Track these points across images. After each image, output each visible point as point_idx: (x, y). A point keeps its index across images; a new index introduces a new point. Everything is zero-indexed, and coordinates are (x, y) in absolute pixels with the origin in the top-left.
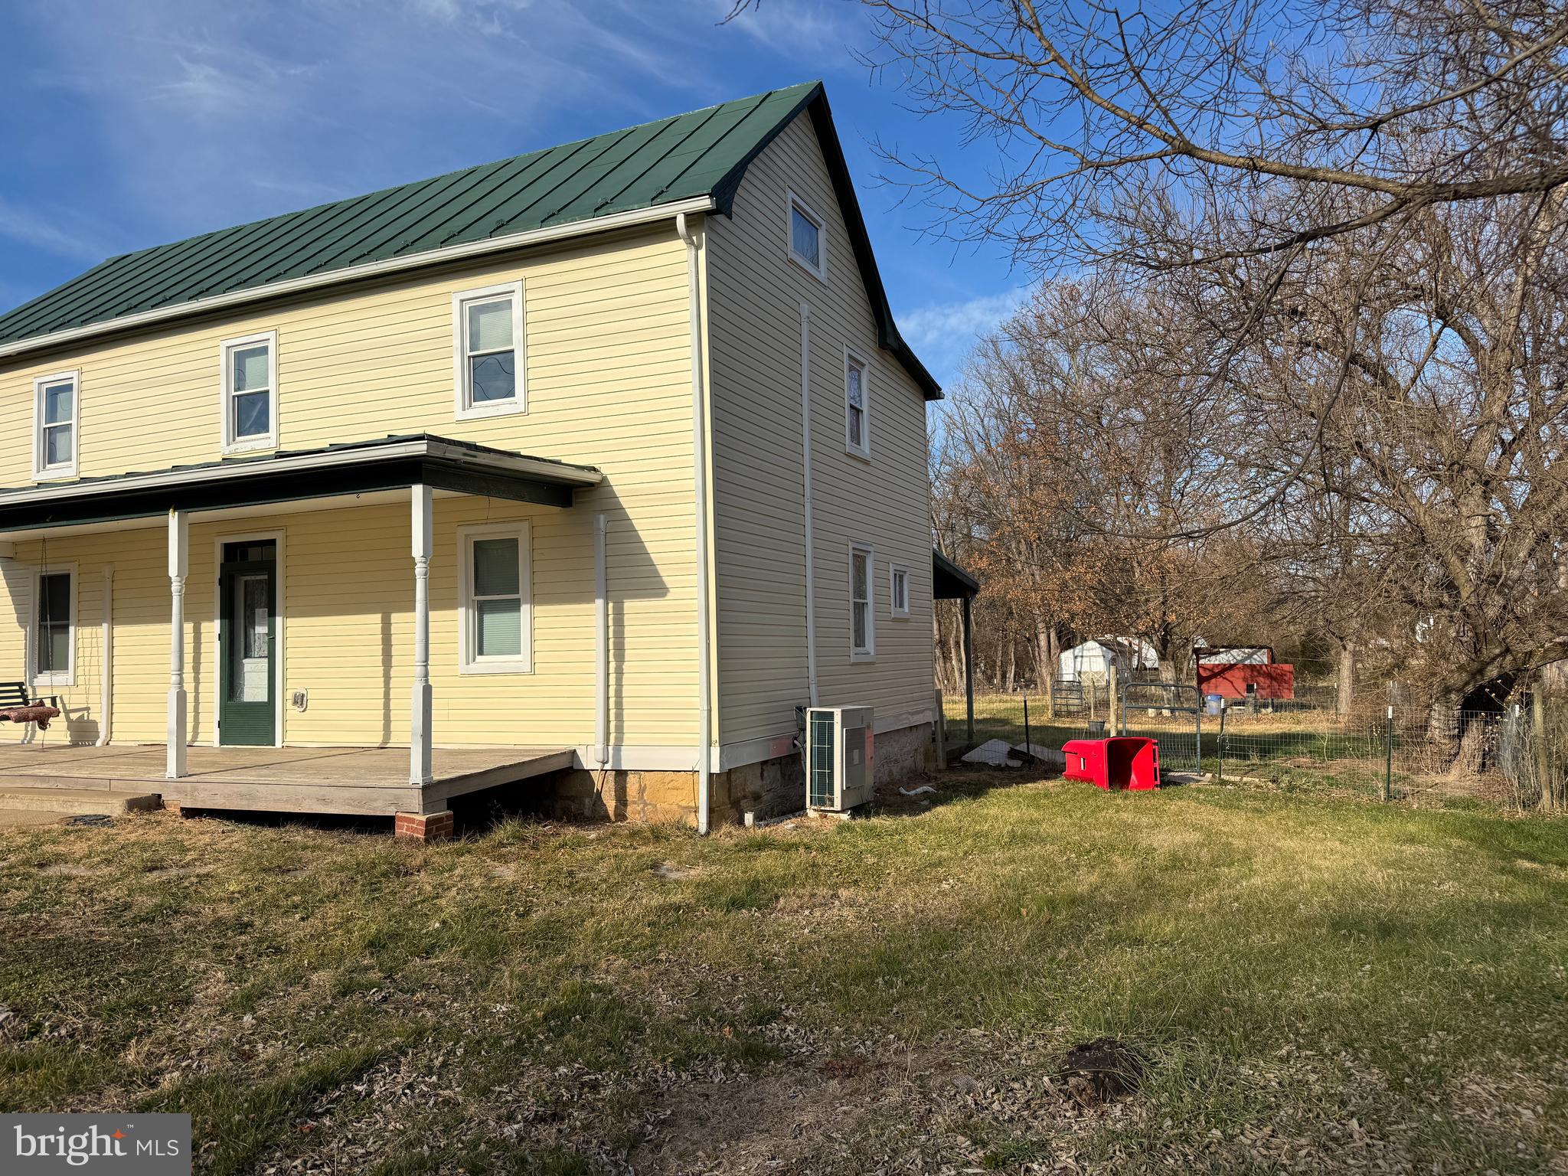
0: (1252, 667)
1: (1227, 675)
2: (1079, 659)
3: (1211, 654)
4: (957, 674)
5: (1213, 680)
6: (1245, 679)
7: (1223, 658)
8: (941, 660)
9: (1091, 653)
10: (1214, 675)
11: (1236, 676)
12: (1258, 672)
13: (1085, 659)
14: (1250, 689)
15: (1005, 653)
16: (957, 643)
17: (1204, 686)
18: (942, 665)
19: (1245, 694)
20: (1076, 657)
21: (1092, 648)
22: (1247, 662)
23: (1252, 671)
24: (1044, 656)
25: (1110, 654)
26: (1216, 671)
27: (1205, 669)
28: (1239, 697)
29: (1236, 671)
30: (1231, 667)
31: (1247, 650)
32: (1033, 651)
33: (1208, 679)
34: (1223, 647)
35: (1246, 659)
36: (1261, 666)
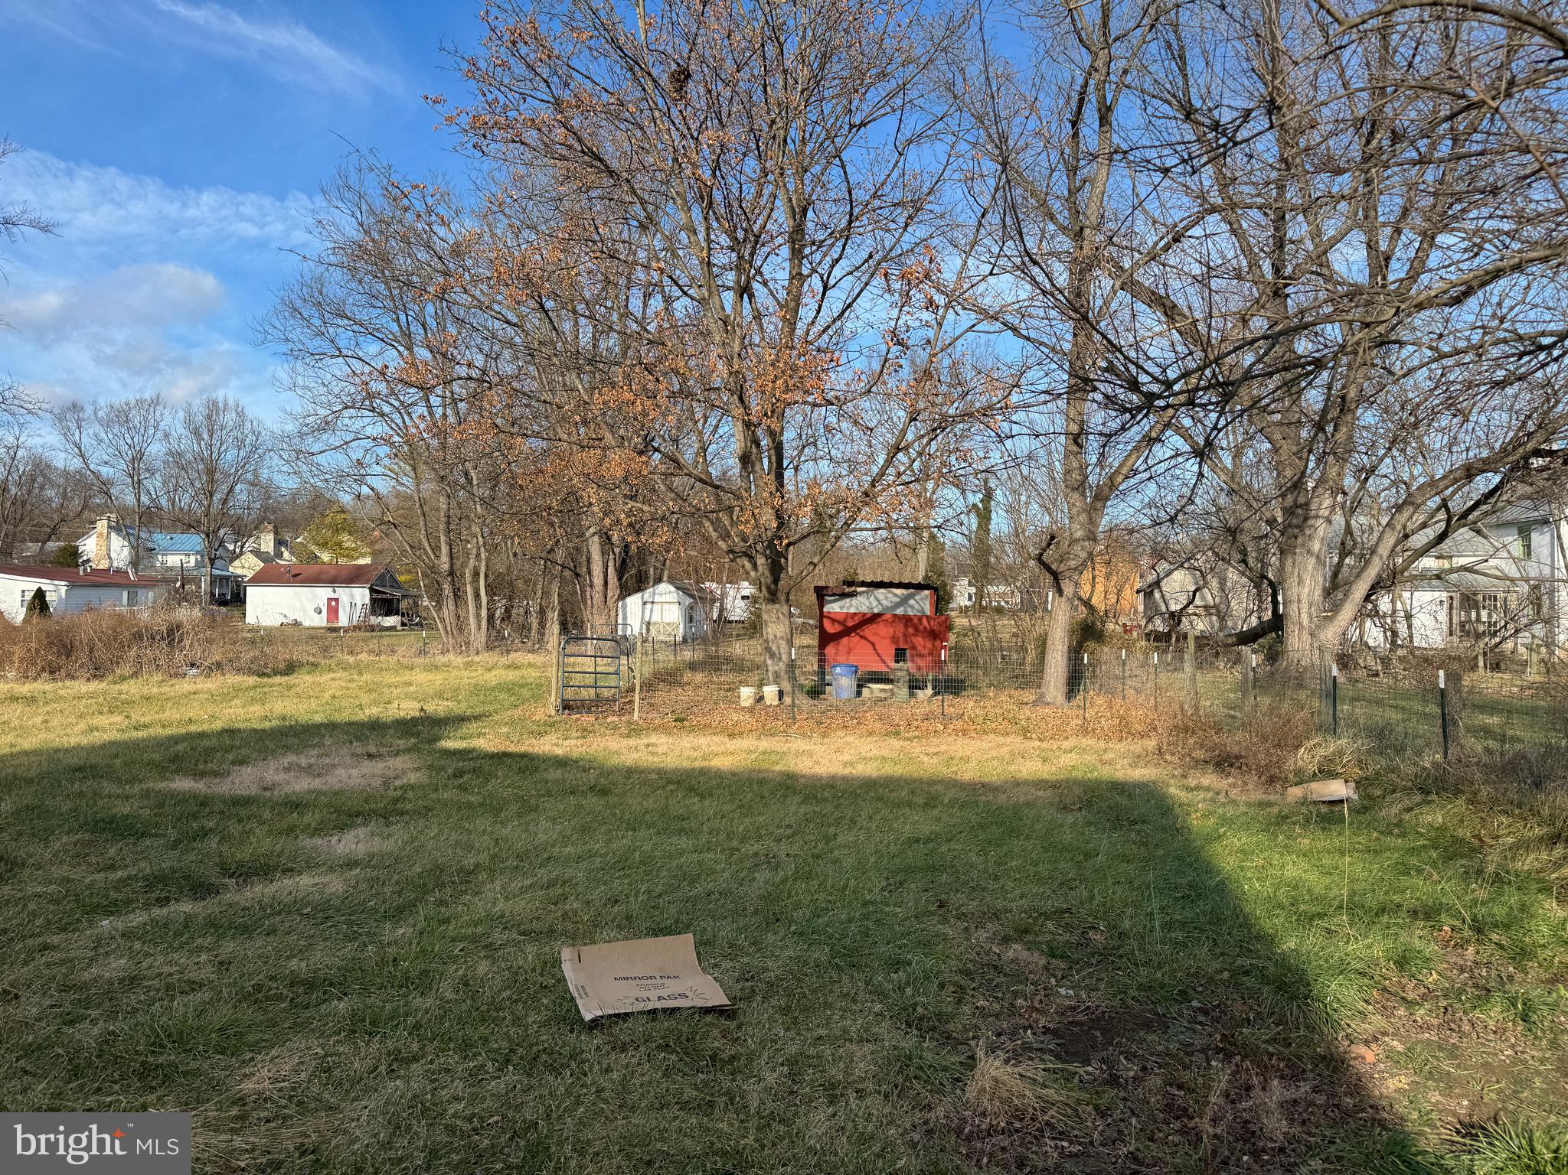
0: (907, 620)
1: (868, 631)
2: (648, 606)
3: (844, 595)
4: (472, 620)
5: (845, 640)
6: (894, 639)
7: (862, 603)
8: (451, 602)
9: (663, 599)
10: (847, 631)
11: (881, 634)
12: (916, 629)
13: (656, 606)
14: (900, 655)
15: (546, 594)
16: (476, 574)
17: (830, 650)
18: (452, 607)
19: (893, 665)
20: (645, 603)
21: (665, 592)
22: (900, 611)
23: (906, 626)
24: (598, 598)
25: (688, 601)
26: (850, 624)
27: (833, 620)
28: (882, 668)
29: (882, 626)
30: (873, 618)
31: (899, 591)
32: (583, 592)
33: (836, 637)
34: (863, 584)
35: (898, 605)
36: (920, 619)
